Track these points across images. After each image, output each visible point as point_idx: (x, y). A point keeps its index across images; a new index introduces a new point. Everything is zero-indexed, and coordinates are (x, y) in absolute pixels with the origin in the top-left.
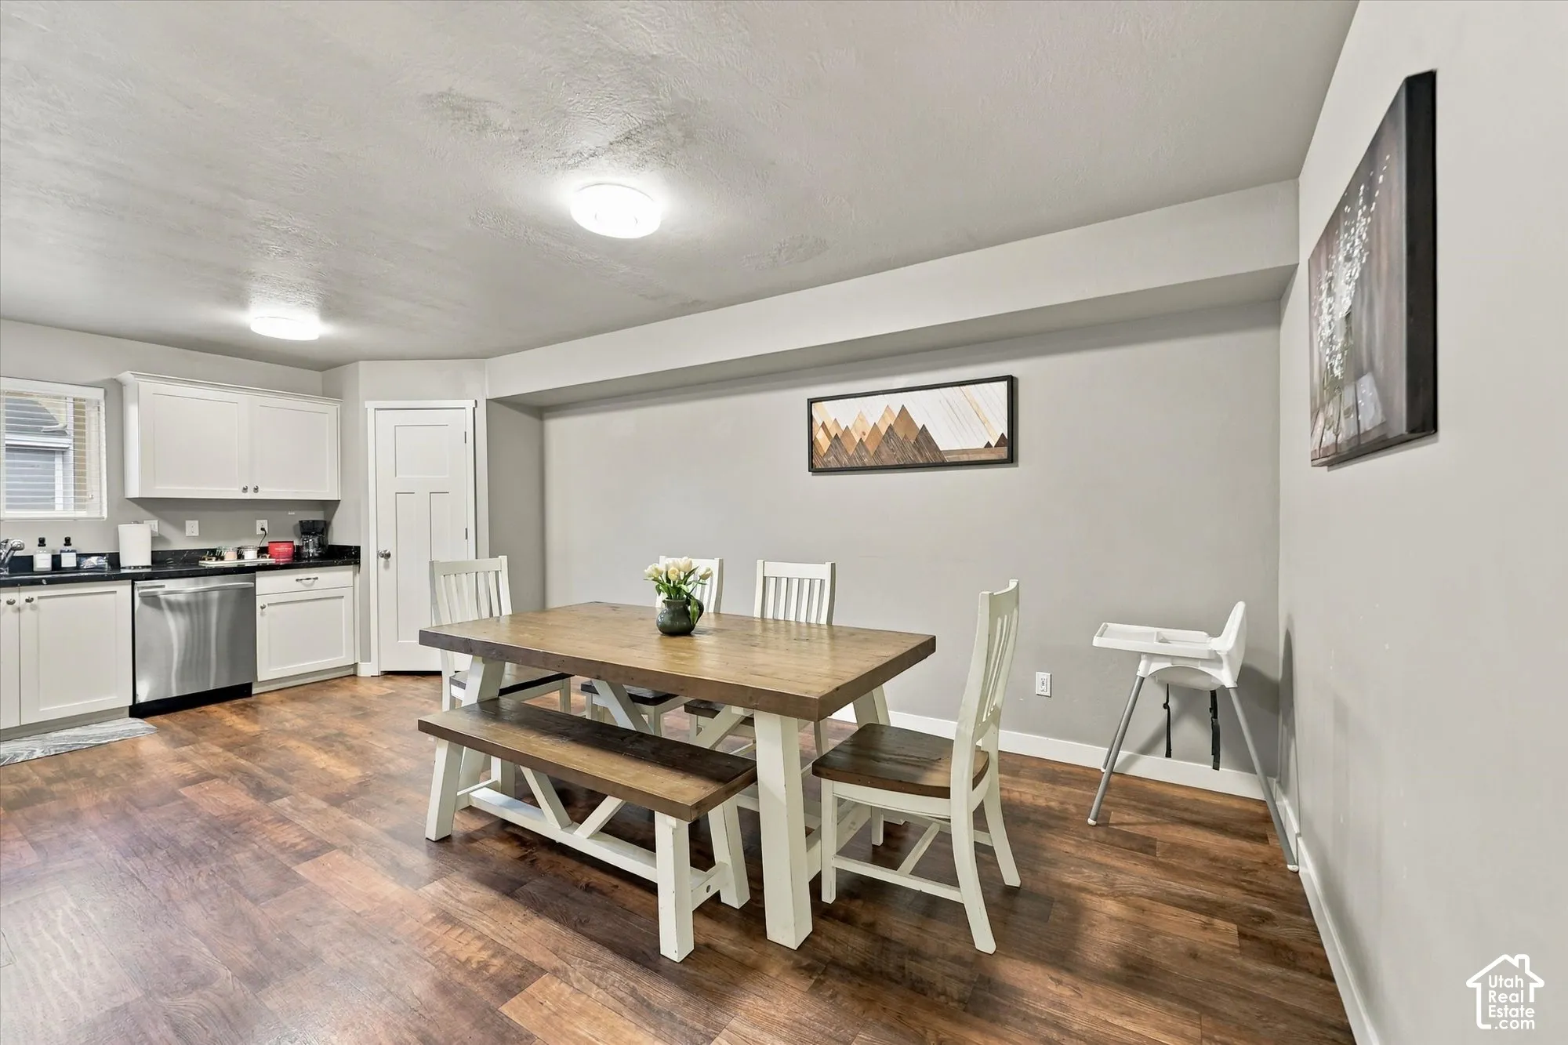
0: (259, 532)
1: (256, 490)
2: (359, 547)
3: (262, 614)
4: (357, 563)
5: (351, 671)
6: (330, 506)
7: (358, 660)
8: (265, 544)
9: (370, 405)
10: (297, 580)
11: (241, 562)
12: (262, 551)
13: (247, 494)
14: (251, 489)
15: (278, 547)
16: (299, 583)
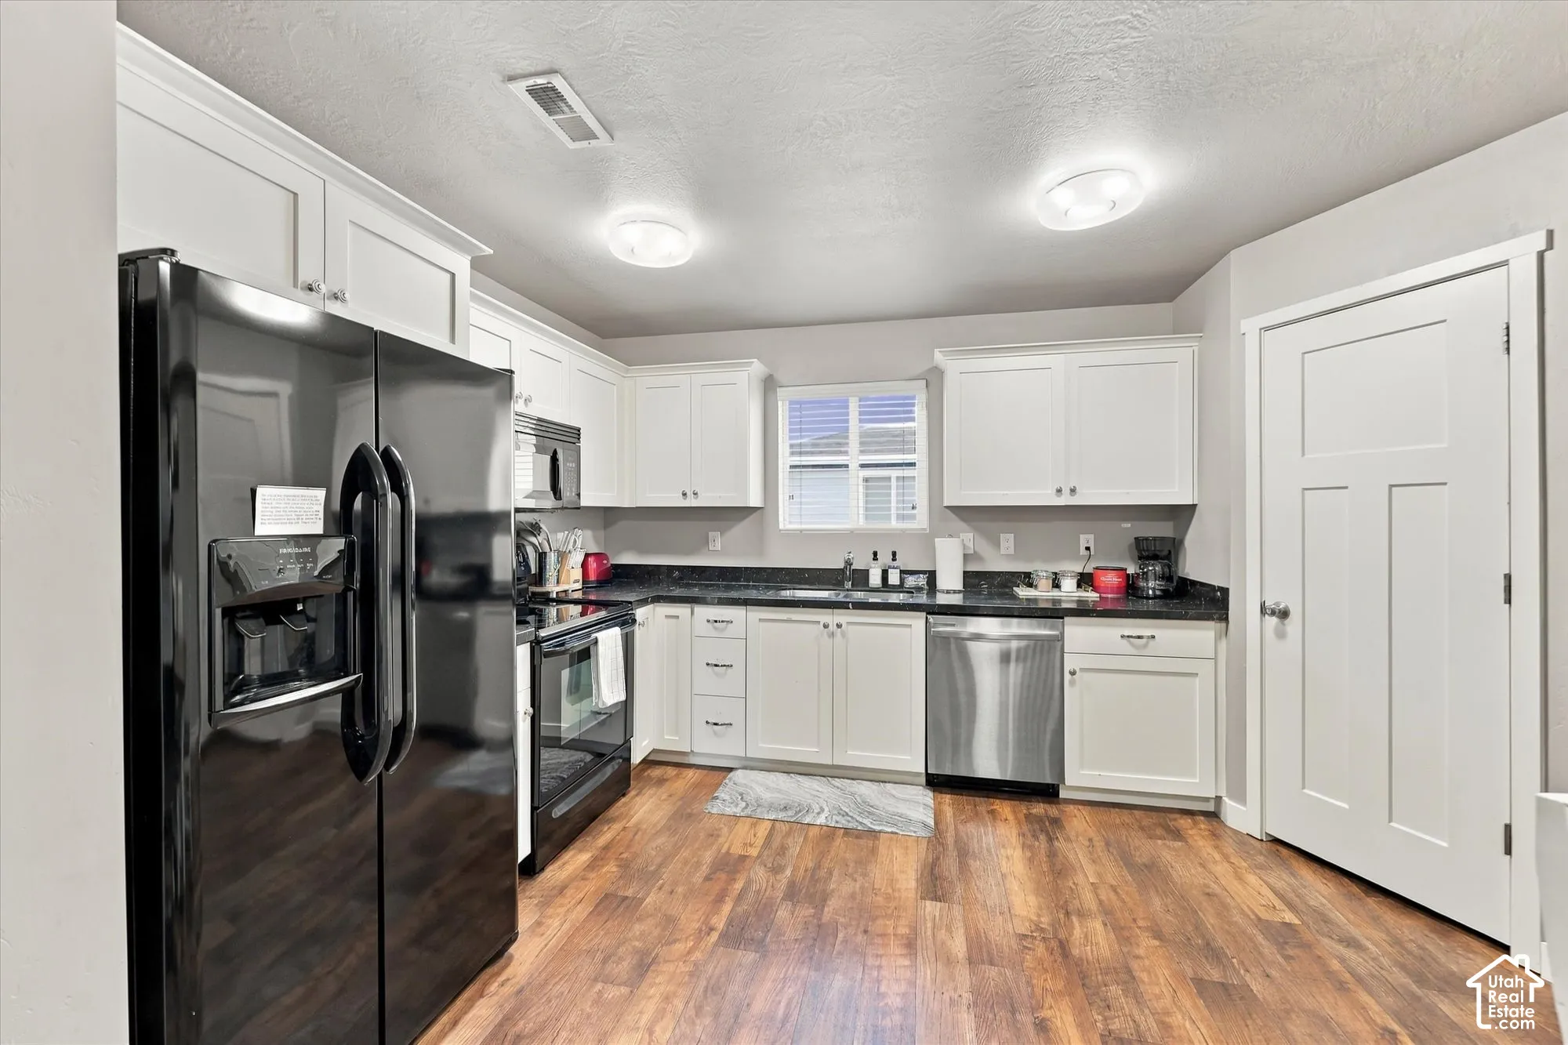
0: (1083, 552)
1: (1073, 491)
2: (1228, 589)
3: (1072, 683)
4: (1224, 618)
5: (1211, 807)
6: (1182, 514)
7: (1223, 793)
8: (1089, 569)
9: (1250, 326)
10: (1122, 637)
11: (1055, 593)
12: (1085, 580)
13: (1063, 497)
14: (1066, 491)
15: (1105, 576)
16: (1125, 641)
